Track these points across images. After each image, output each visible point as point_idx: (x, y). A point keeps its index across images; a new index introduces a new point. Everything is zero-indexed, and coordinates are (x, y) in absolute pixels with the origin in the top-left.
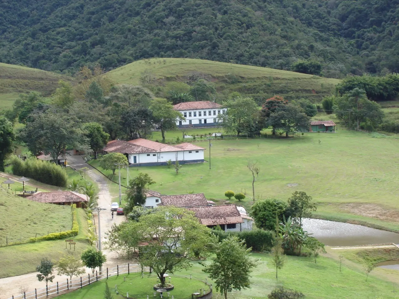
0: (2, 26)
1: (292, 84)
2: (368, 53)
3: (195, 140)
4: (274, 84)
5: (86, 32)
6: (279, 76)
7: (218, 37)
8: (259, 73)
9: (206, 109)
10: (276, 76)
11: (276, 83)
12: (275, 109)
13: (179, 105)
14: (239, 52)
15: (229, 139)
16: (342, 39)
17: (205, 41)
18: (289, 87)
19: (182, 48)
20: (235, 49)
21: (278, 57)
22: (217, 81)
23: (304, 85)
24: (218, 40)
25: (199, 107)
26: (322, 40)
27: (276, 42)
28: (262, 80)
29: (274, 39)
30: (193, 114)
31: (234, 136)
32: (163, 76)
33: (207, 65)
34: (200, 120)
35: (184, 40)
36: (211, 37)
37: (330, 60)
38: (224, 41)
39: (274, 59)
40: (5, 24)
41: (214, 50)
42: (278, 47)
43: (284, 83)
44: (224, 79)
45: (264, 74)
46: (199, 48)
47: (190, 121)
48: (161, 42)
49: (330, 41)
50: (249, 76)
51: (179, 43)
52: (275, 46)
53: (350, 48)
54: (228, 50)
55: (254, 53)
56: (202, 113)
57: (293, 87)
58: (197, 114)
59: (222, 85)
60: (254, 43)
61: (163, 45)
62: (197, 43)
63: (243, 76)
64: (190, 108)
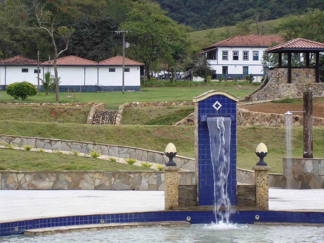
0: (179, 13)
13: (229, 39)
30: (251, 56)
40: (182, 10)
58: (261, 56)
64: (247, 44)
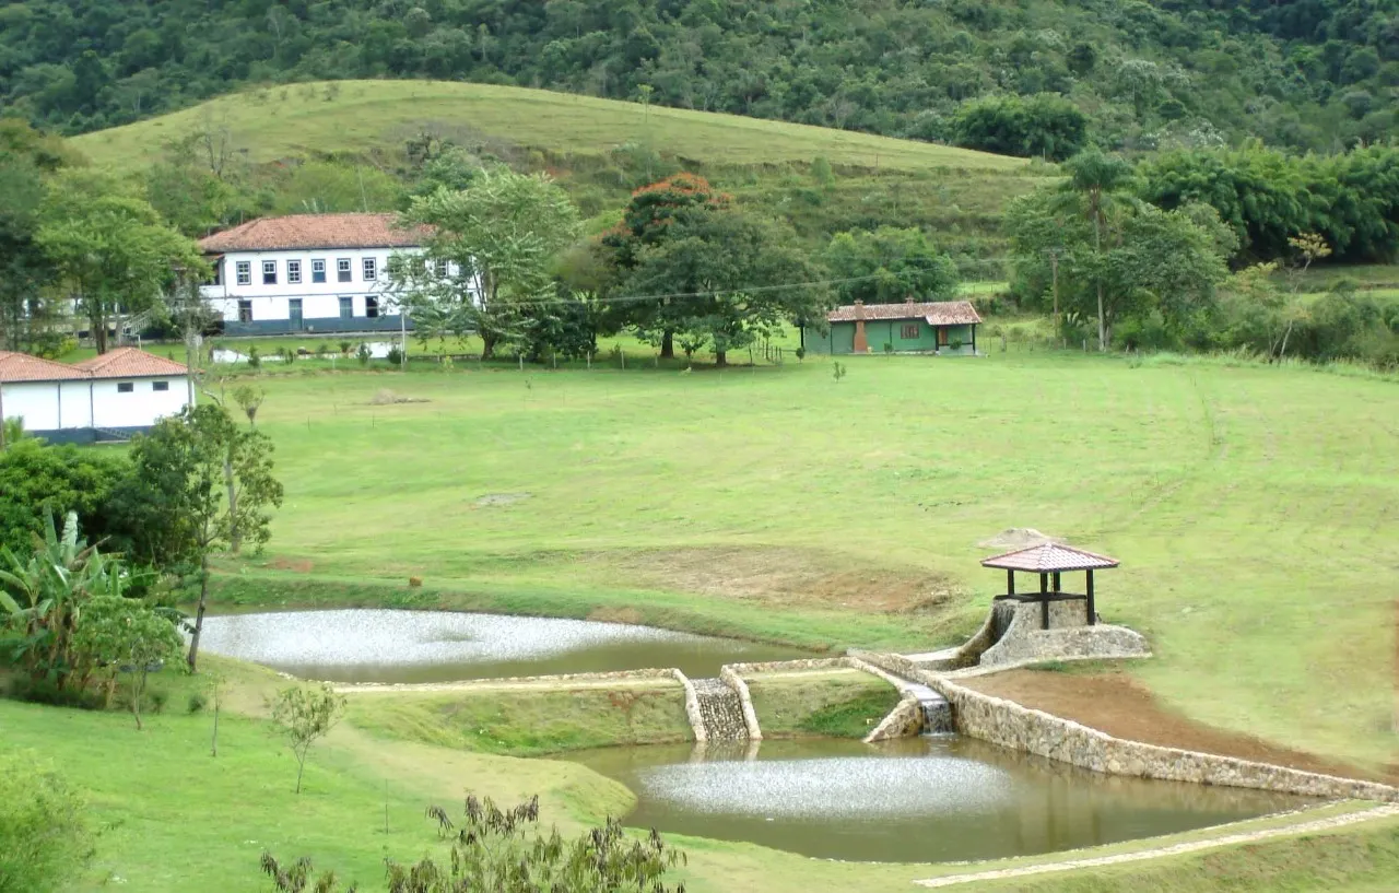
1: (921, 196)
2: (1369, 96)
3: (252, 370)
4: (840, 195)
5: (122, 20)
6: (867, 161)
7: (661, 16)
8: (777, 146)
9: (375, 247)
10: (856, 159)
11: (847, 192)
12: (663, 232)
13: (244, 227)
14: (746, 81)
15: (429, 370)
16: (1266, 41)
17: (600, 33)
18: (908, 209)
19: (501, 67)
20: (730, 65)
21: (920, 97)
22: (567, 176)
23: (979, 200)
24: (660, 26)
25: (341, 239)
26: (1167, 44)
27: (919, 37)
28: (784, 177)
29: (914, 22)
30: (307, 271)
31: (465, 361)
32: (307, 150)
33: (532, 107)
34: (346, 301)
35: (510, 33)
36: (624, 12)
37: (1163, 116)
38: (684, 31)
39: (901, 110)
41: (633, 70)
42: (927, 55)
43: (881, 190)
44: (601, 170)
45: (800, 152)
46: (570, 62)
47: (296, 303)
48: (406, 40)
49: (1204, 47)
50: (726, 156)
51: (486, 41)
52: (914, 50)
53: (1292, 77)
54: (699, 70)
55: (816, 82)
56: (357, 269)
57: (922, 207)
58: (332, 271)
59: (590, 194)
60: (823, 40)
61: (411, 52)
62: (562, 44)
63: (695, 157)
64: (295, 241)
